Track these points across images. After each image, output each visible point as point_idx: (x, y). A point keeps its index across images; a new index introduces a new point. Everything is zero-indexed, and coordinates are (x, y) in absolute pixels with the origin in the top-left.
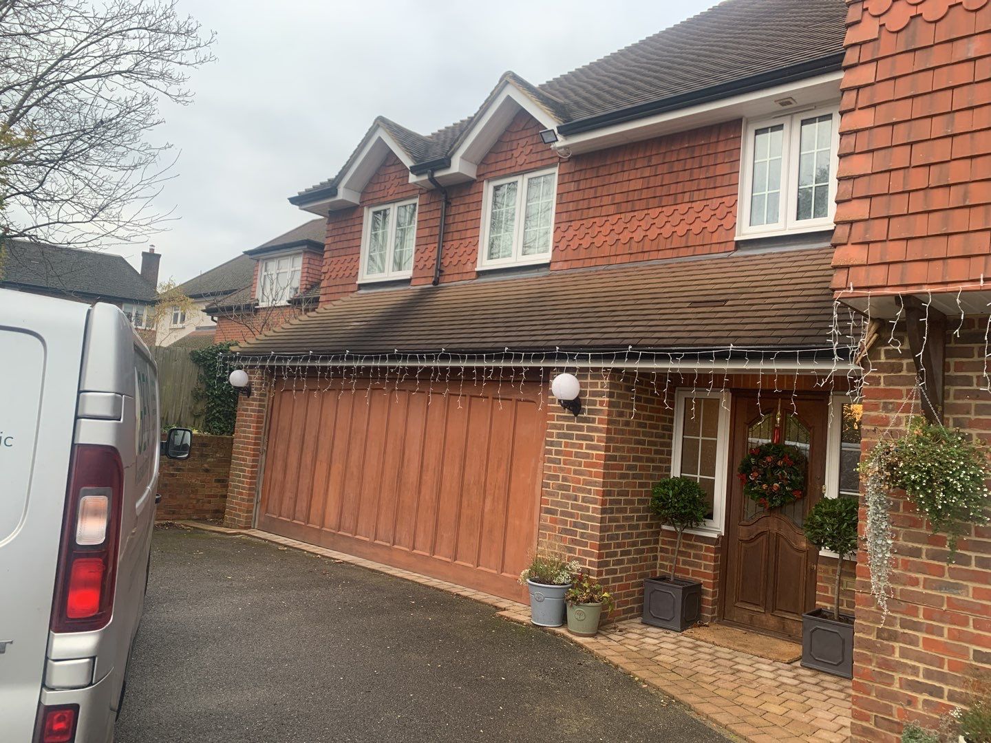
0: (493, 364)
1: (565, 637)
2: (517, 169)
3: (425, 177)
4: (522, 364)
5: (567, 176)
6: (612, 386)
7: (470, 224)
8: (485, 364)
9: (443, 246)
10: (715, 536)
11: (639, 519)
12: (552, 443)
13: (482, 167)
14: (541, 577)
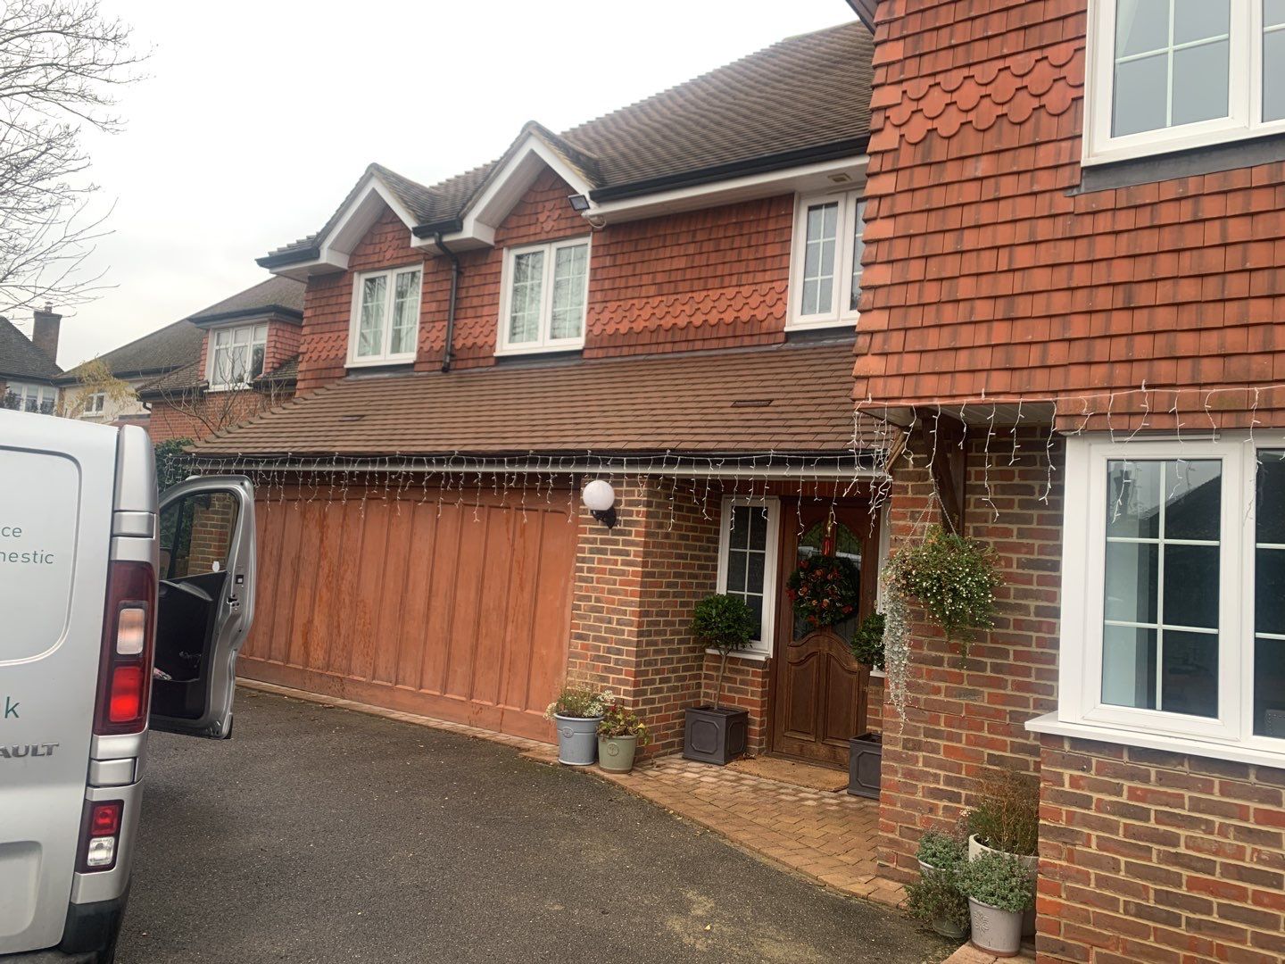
0: (516, 469)
1: (596, 775)
2: (543, 236)
3: (431, 241)
4: (549, 469)
5: (601, 249)
6: (650, 494)
7: (487, 300)
8: (507, 469)
9: (454, 325)
10: (762, 658)
11: (681, 642)
12: (583, 560)
13: (502, 231)
14: (571, 710)
